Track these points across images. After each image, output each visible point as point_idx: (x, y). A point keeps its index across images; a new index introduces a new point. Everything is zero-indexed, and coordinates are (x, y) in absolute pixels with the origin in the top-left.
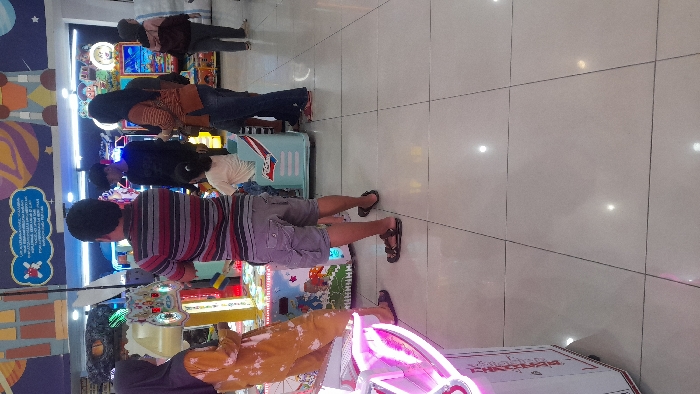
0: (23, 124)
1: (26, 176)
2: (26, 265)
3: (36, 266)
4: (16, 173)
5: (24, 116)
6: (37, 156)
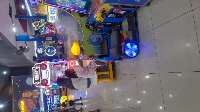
0: (35, 98)
1: (35, 106)
4: (34, 106)
5: (35, 97)
6: (37, 103)
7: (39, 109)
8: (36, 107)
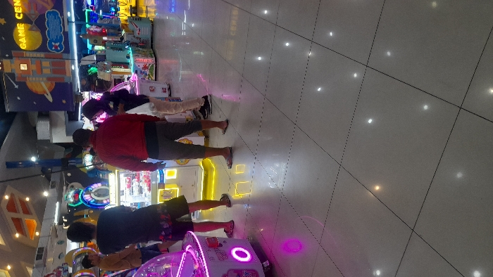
2: (53, 43)
3: (57, 44)
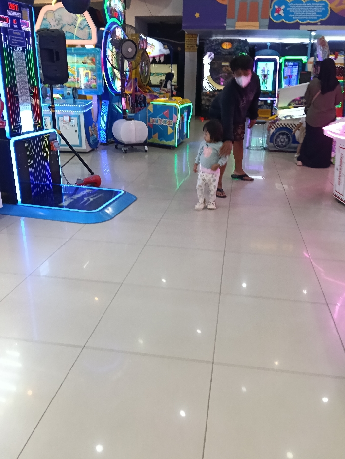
4: (340, 4)
7: (323, 23)
8: (336, 11)
